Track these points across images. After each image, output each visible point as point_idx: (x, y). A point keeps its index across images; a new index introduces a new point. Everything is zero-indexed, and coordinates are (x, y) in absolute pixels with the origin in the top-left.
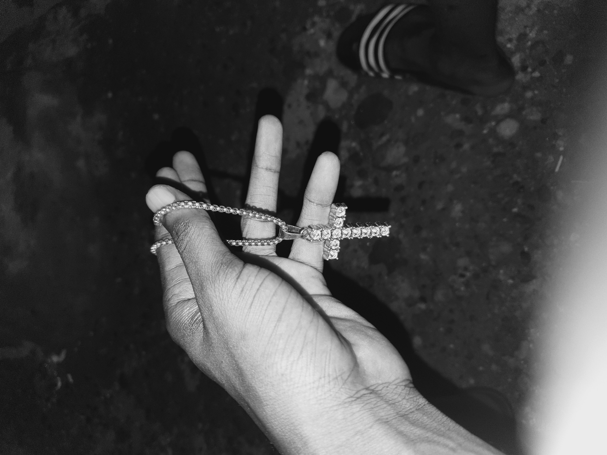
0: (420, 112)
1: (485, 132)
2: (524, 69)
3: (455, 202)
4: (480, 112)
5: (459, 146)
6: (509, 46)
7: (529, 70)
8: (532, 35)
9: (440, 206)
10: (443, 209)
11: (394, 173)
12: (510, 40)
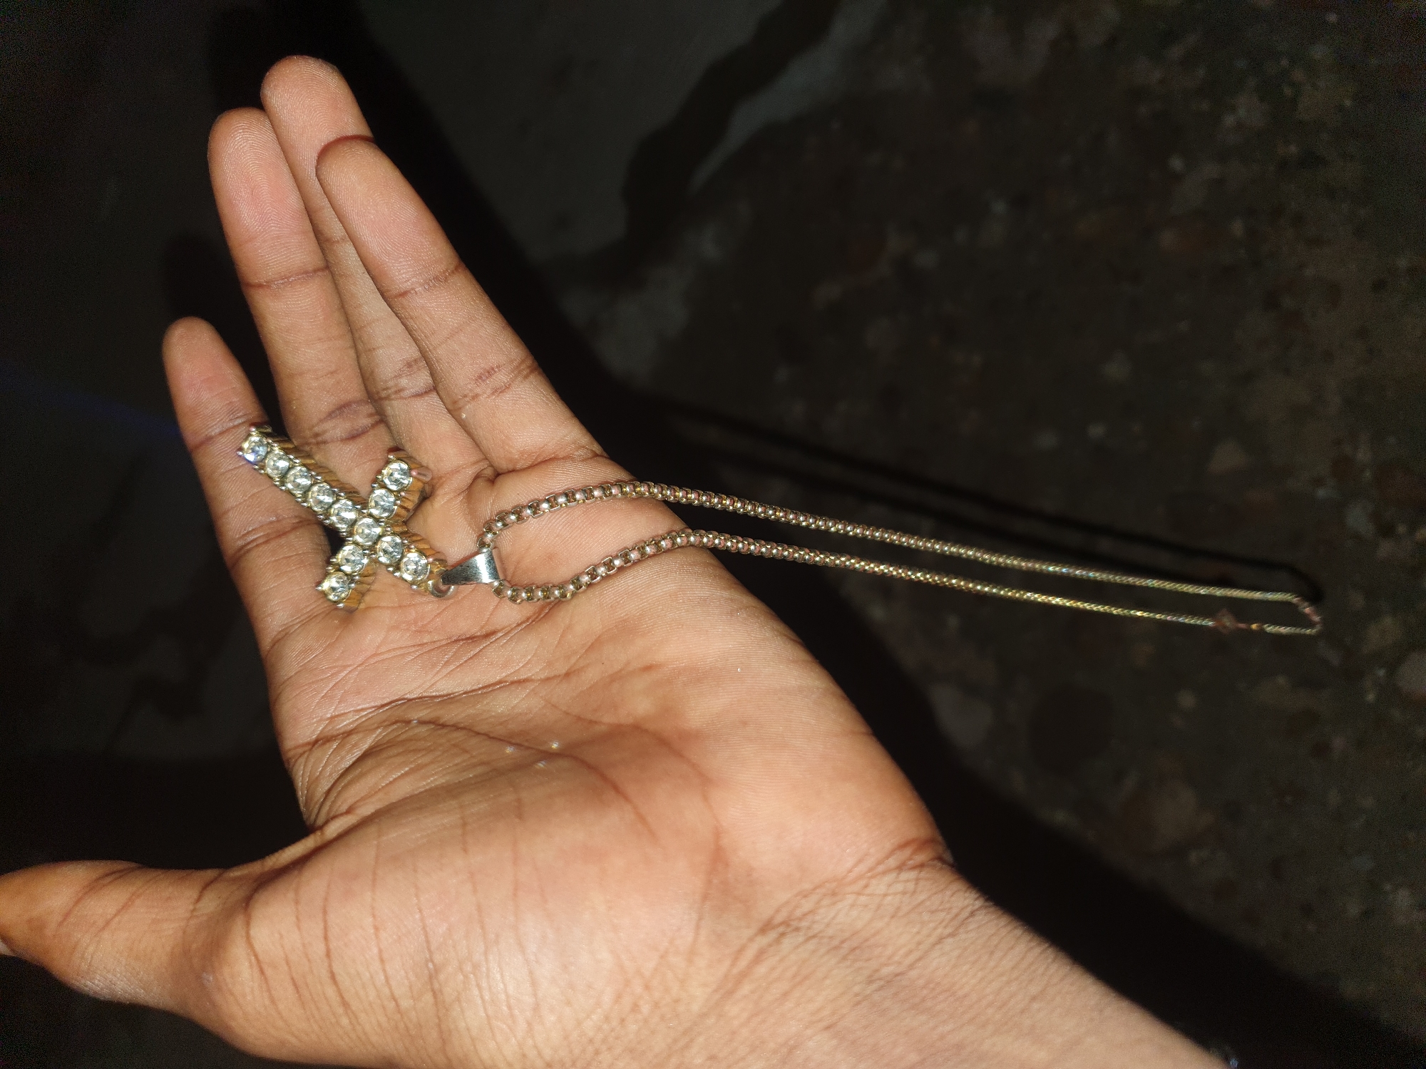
0: (1187, 700)
1: (1371, 697)
2: (1386, 530)
3: (1388, 887)
4: (1334, 658)
5: (1321, 750)
6: (1321, 493)
7: (1401, 529)
8: (1363, 455)
9: (1354, 910)
10: (1367, 914)
11: (1194, 857)
12: (1319, 482)
